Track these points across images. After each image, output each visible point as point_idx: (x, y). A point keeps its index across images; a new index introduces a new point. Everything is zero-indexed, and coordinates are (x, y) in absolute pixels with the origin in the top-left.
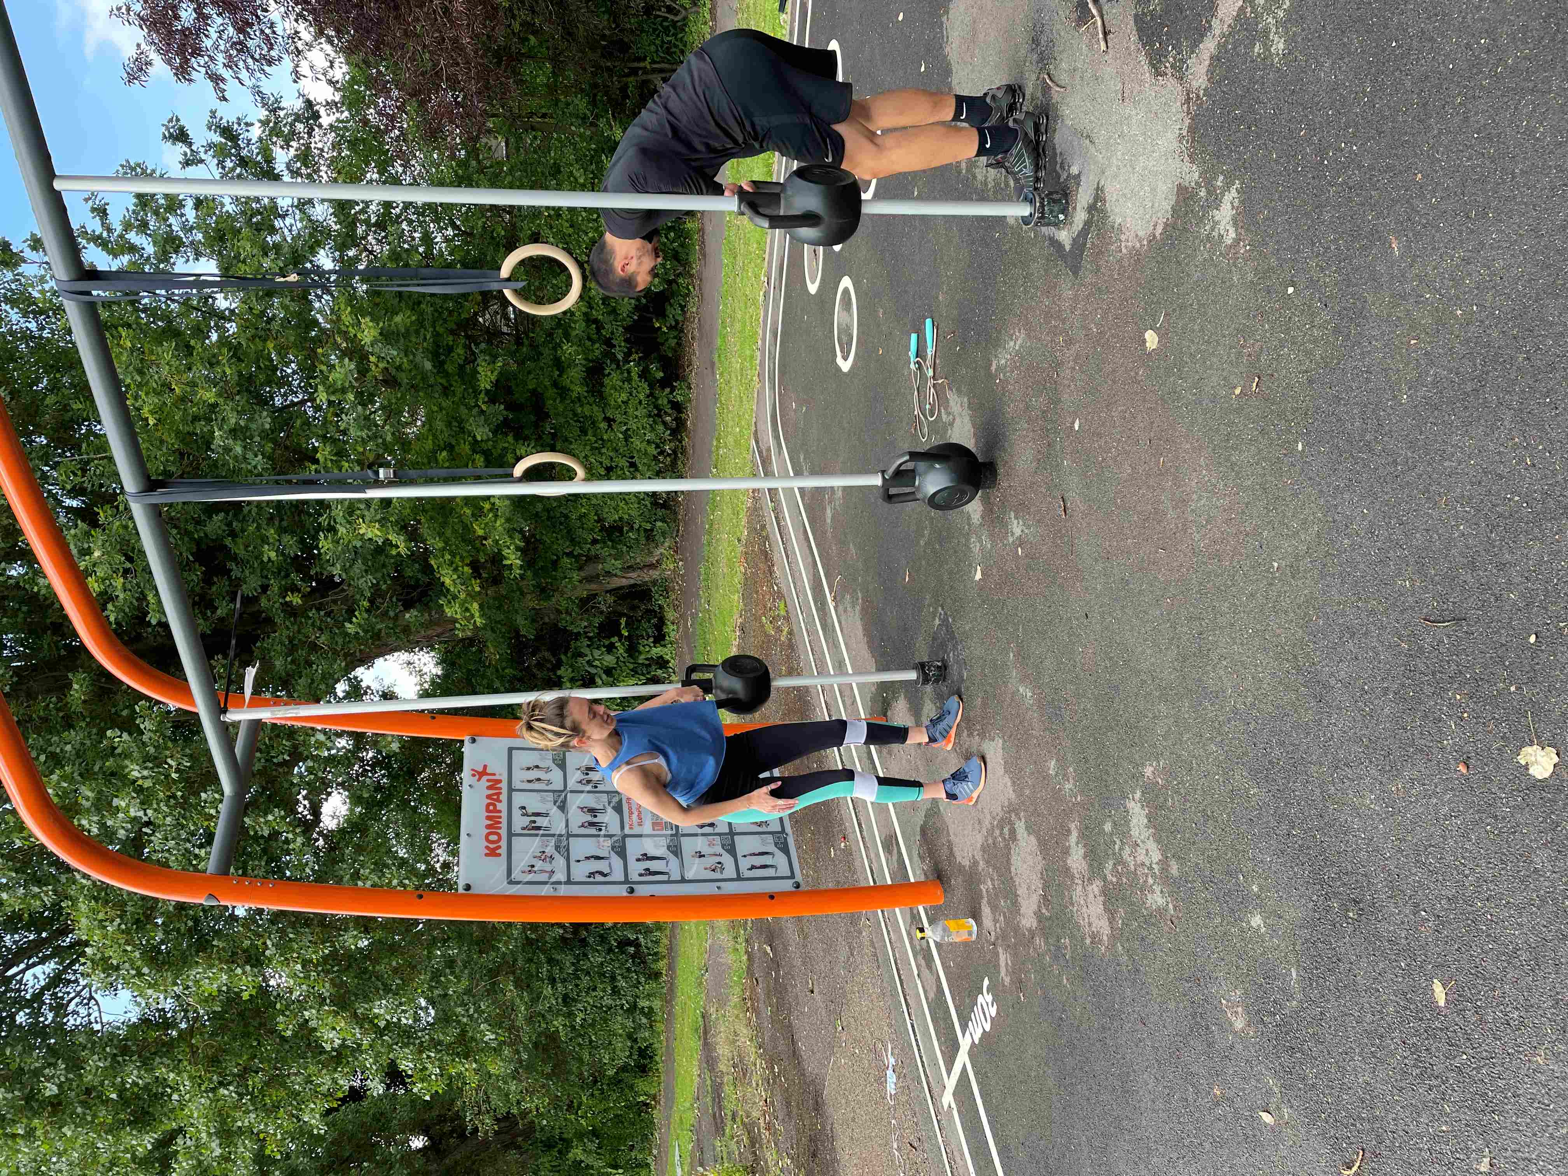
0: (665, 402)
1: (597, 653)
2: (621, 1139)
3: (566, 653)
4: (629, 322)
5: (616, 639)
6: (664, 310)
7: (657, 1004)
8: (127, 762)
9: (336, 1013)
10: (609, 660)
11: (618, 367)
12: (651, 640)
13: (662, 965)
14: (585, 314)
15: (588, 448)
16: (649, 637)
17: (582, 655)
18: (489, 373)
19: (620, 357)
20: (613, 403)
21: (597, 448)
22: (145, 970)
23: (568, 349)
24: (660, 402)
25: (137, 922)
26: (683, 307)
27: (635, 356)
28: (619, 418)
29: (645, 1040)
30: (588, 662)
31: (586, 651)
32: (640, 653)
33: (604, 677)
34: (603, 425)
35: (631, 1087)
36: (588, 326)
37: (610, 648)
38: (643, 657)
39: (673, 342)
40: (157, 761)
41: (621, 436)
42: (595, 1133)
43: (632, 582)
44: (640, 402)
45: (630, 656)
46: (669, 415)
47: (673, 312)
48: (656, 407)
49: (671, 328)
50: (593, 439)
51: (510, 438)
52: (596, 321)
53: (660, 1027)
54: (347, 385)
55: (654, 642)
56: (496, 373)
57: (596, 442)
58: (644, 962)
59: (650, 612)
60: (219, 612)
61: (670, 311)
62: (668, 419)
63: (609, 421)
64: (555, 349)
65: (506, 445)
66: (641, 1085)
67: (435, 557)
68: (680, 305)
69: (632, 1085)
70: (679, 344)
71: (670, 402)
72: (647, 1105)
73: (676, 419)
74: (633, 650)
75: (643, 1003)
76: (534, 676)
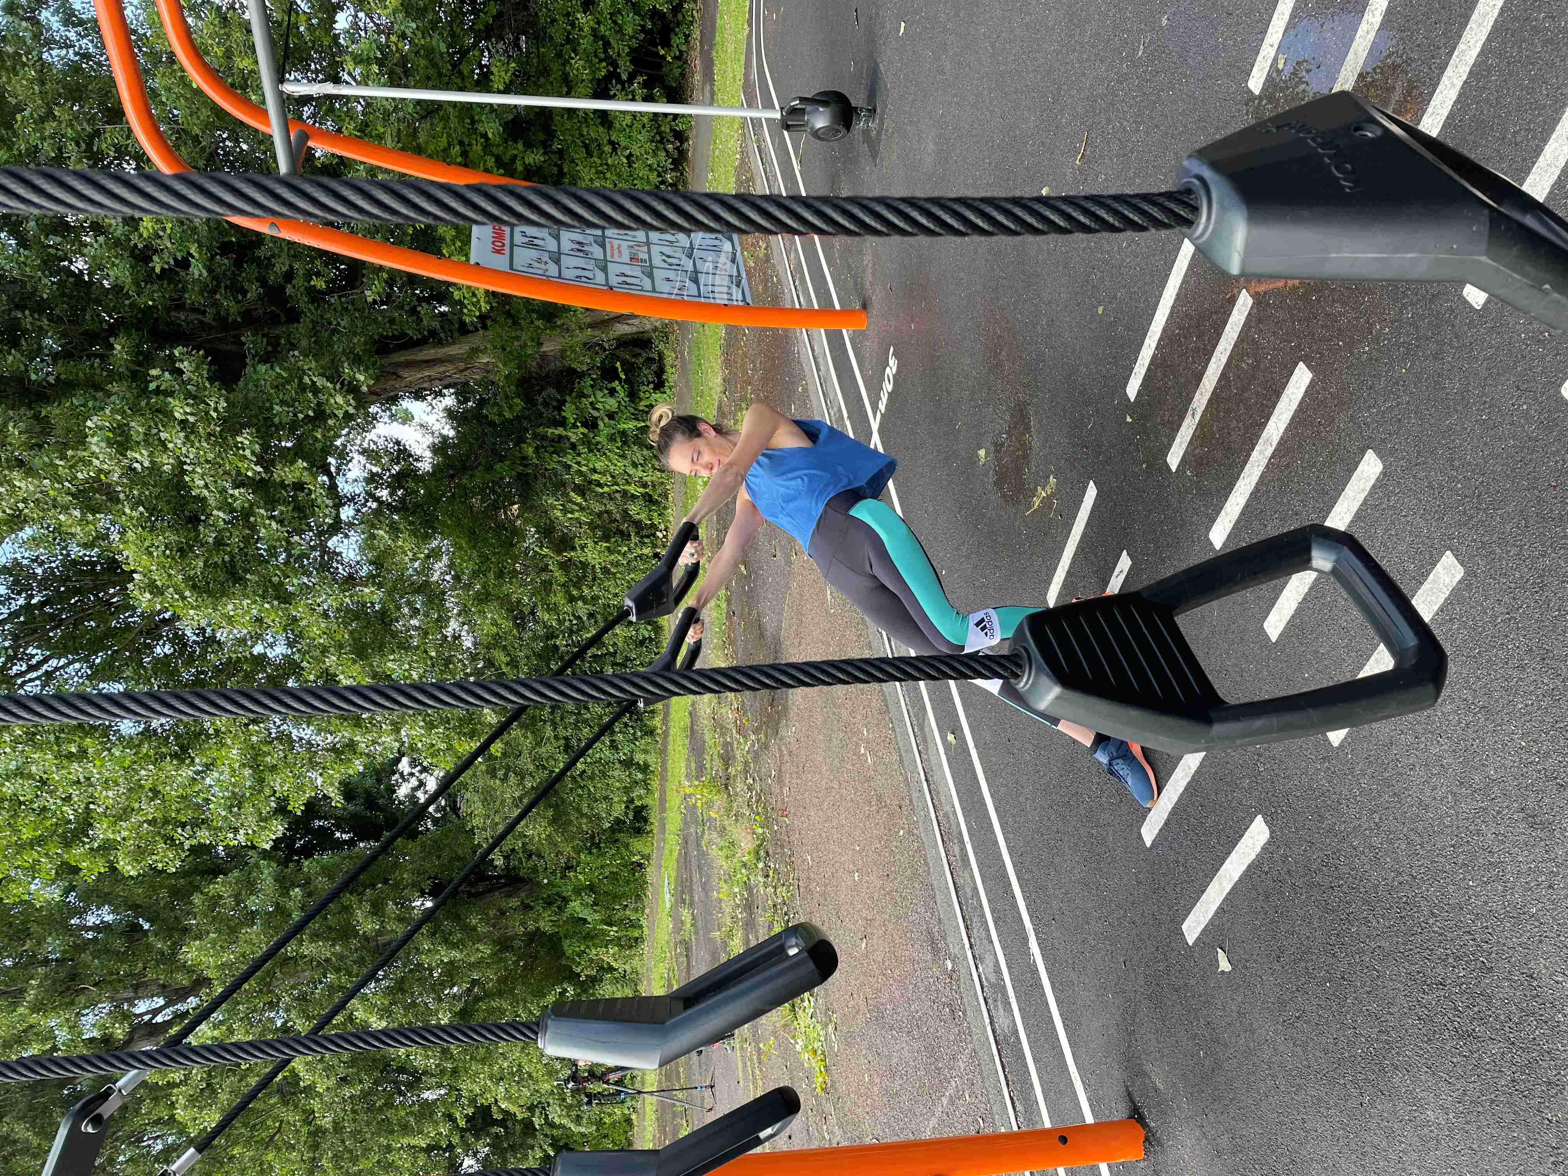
0: (668, 130)
1: (599, 394)
2: (616, 897)
3: (570, 395)
4: (634, 43)
5: (617, 382)
6: (670, 40)
7: (652, 759)
8: (170, 400)
9: (354, 662)
10: (612, 404)
11: (623, 88)
12: (651, 386)
13: (657, 722)
14: (593, 29)
15: (593, 170)
16: (649, 383)
17: (586, 396)
18: (503, 73)
19: (624, 77)
20: (618, 126)
21: (601, 172)
22: (187, 593)
23: (577, 63)
24: (663, 129)
25: (180, 550)
26: (687, 36)
27: (640, 79)
28: (623, 142)
29: (640, 797)
30: (592, 403)
31: (588, 391)
32: (641, 400)
33: (606, 420)
34: (608, 149)
35: (627, 846)
36: (595, 42)
37: (612, 392)
38: (643, 403)
39: (677, 72)
40: (197, 398)
41: (625, 161)
42: (592, 888)
43: (635, 329)
44: (644, 126)
45: (631, 401)
46: (672, 143)
47: (676, 40)
48: (659, 133)
49: (675, 58)
50: (598, 161)
51: (520, 146)
52: (603, 38)
53: (655, 784)
54: (372, 55)
55: (655, 389)
56: (509, 74)
57: (601, 165)
58: (641, 720)
59: (650, 360)
60: (249, 295)
61: (676, 41)
62: (670, 147)
63: (614, 145)
64: (564, 65)
65: (515, 152)
66: (637, 844)
67: (448, 246)
68: (684, 34)
69: (628, 844)
70: (683, 75)
71: (672, 130)
72: (640, 865)
73: (677, 148)
74: (633, 396)
75: (639, 758)
76: (541, 415)
